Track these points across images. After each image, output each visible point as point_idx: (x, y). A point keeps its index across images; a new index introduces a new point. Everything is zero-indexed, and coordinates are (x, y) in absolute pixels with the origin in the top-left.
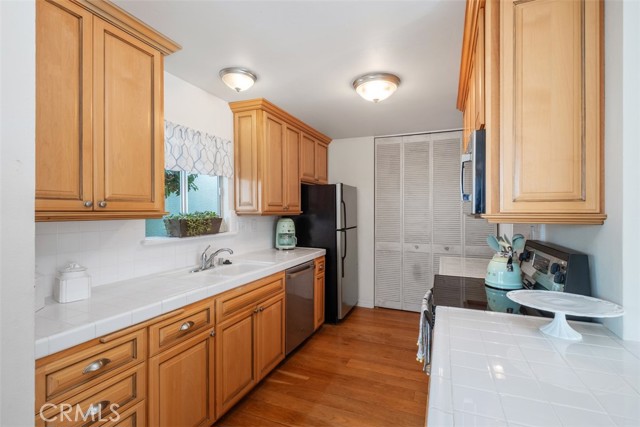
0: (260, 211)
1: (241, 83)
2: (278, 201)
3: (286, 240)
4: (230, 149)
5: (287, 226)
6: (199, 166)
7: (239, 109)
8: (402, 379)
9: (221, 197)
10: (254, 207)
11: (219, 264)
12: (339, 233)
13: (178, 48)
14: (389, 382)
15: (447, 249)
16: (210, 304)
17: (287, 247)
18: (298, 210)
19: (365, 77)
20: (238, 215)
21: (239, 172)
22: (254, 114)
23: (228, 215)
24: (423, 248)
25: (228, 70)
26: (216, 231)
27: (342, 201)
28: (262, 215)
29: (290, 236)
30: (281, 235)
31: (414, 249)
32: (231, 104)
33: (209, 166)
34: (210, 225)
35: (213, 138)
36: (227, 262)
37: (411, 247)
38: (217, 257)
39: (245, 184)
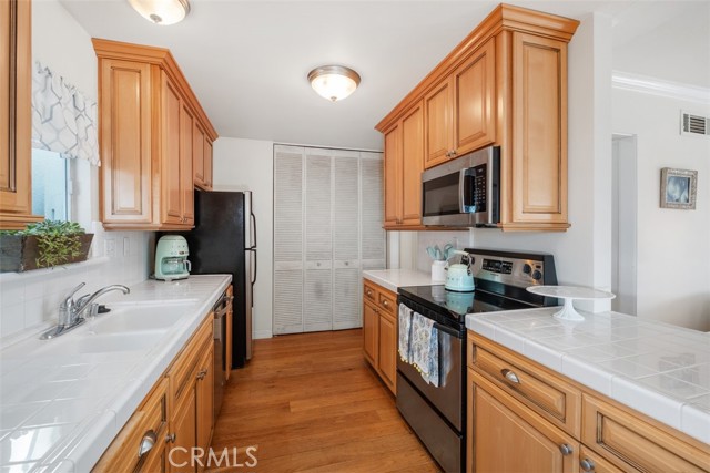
0: (157, 223)
3: (175, 266)
5: (176, 247)
7: (115, 55)
8: (356, 403)
10: (145, 217)
11: (91, 314)
12: (247, 252)
14: (348, 412)
15: (347, 264)
17: (177, 276)
18: (190, 224)
20: (107, 229)
24: (326, 265)
26: (84, 256)
27: (252, 214)
29: (181, 260)
30: (166, 260)
31: (317, 268)
32: (94, 41)
36: (103, 310)
37: (313, 264)
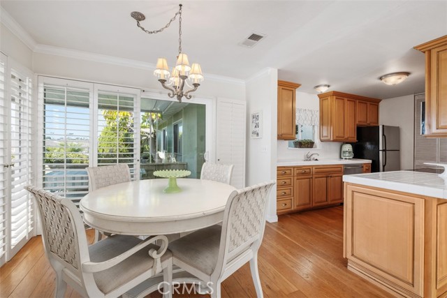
0: (332, 139)
1: (324, 90)
2: (342, 135)
3: (347, 155)
4: (318, 114)
5: (348, 148)
6: (305, 122)
7: (322, 97)
9: (314, 134)
10: (329, 138)
11: (313, 160)
12: (381, 152)
13: (300, 85)
16: (311, 168)
17: (348, 158)
18: (355, 140)
19: (386, 76)
20: (322, 141)
21: (322, 123)
22: (329, 98)
23: (317, 141)
25: (317, 87)
26: (312, 147)
27: (383, 135)
28: (333, 141)
29: (350, 152)
30: (344, 152)
32: (319, 95)
33: (309, 122)
34: (310, 144)
35: (311, 111)
36: (316, 160)
38: (312, 157)
39: (325, 128)
